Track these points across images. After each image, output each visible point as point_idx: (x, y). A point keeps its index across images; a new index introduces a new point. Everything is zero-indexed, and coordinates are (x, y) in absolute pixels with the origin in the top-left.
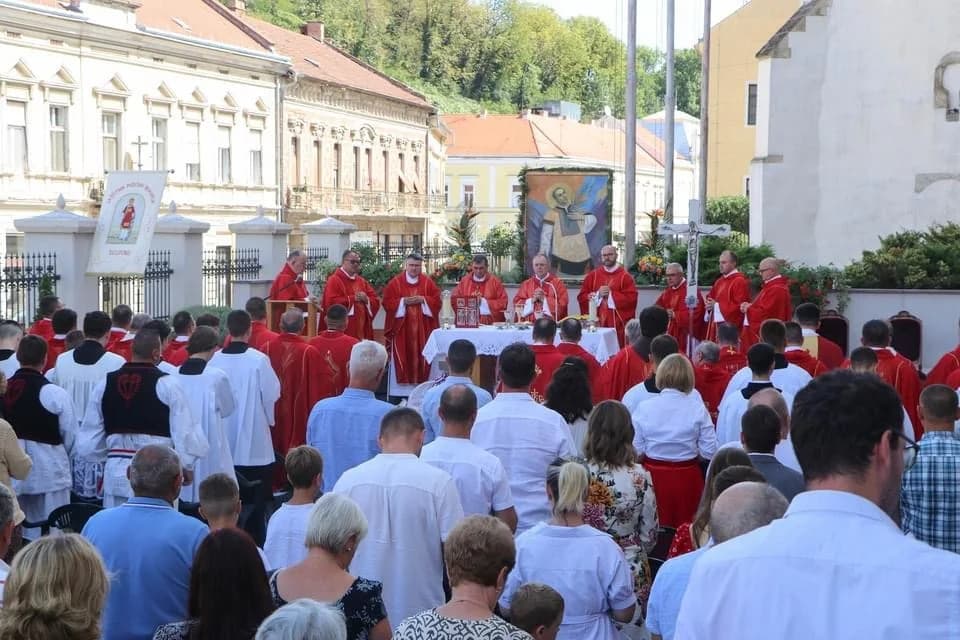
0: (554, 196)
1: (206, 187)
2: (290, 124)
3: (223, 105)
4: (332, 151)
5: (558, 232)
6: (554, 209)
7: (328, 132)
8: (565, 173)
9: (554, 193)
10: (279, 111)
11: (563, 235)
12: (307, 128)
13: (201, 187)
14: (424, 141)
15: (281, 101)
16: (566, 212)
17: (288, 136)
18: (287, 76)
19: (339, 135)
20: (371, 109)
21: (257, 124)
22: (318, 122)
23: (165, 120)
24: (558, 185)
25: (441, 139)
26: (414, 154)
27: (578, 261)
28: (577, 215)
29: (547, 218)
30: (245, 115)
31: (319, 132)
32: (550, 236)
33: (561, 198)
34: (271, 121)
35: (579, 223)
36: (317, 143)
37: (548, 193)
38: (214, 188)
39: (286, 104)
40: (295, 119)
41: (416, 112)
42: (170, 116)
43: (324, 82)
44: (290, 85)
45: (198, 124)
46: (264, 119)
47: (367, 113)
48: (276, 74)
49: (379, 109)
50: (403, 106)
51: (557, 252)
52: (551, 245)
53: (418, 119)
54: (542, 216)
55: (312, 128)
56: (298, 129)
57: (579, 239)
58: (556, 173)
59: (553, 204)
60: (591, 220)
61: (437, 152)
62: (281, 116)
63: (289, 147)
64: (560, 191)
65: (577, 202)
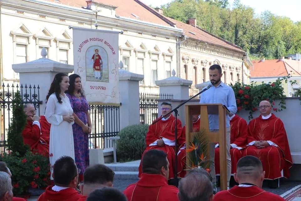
1: (147, 87)
2: (183, 59)
3: (153, 51)
4: (202, 71)
7: (199, 62)
10: (178, 53)
12: (190, 61)
13: (144, 87)
14: (241, 67)
15: (179, 48)
17: (182, 64)
18: (181, 37)
19: (205, 64)
20: (218, 52)
21: (168, 59)
22: (196, 59)
23: (128, 58)
25: (248, 67)
26: (237, 73)
30: (163, 55)
31: (196, 63)
34: (174, 58)
36: (195, 68)
38: (150, 87)
39: (181, 50)
40: (185, 57)
41: (237, 55)
42: (131, 56)
43: (197, 40)
44: (183, 42)
45: (143, 59)
46: (171, 57)
47: (216, 54)
48: (177, 37)
49: (222, 53)
50: (232, 52)
53: (239, 57)
55: (193, 61)
56: (186, 61)
61: (246, 73)
62: (179, 56)
63: (183, 69)
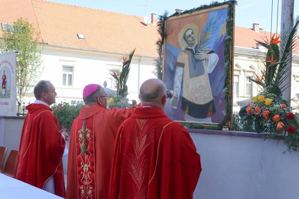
0: (185, 38)
5: (187, 74)
6: (184, 51)
8: (194, 13)
9: (185, 35)
11: (191, 77)
16: (193, 52)
24: (188, 26)
27: (202, 103)
28: (202, 55)
29: (179, 60)
32: (181, 78)
33: (190, 39)
35: (204, 62)
37: (181, 35)
51: (185, 95)
52: (182, 87)
54: (175, 58)
57: (204, 80)
58: (187, 15)
59: (184, 45)
60: (214, 58)
64: (189, 32)
65: (203, 41)
